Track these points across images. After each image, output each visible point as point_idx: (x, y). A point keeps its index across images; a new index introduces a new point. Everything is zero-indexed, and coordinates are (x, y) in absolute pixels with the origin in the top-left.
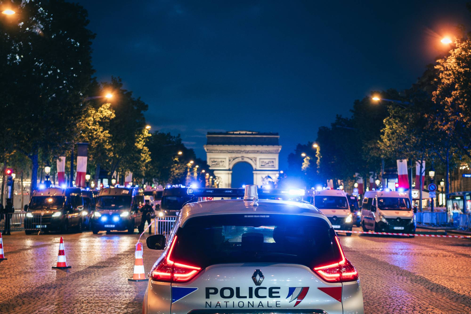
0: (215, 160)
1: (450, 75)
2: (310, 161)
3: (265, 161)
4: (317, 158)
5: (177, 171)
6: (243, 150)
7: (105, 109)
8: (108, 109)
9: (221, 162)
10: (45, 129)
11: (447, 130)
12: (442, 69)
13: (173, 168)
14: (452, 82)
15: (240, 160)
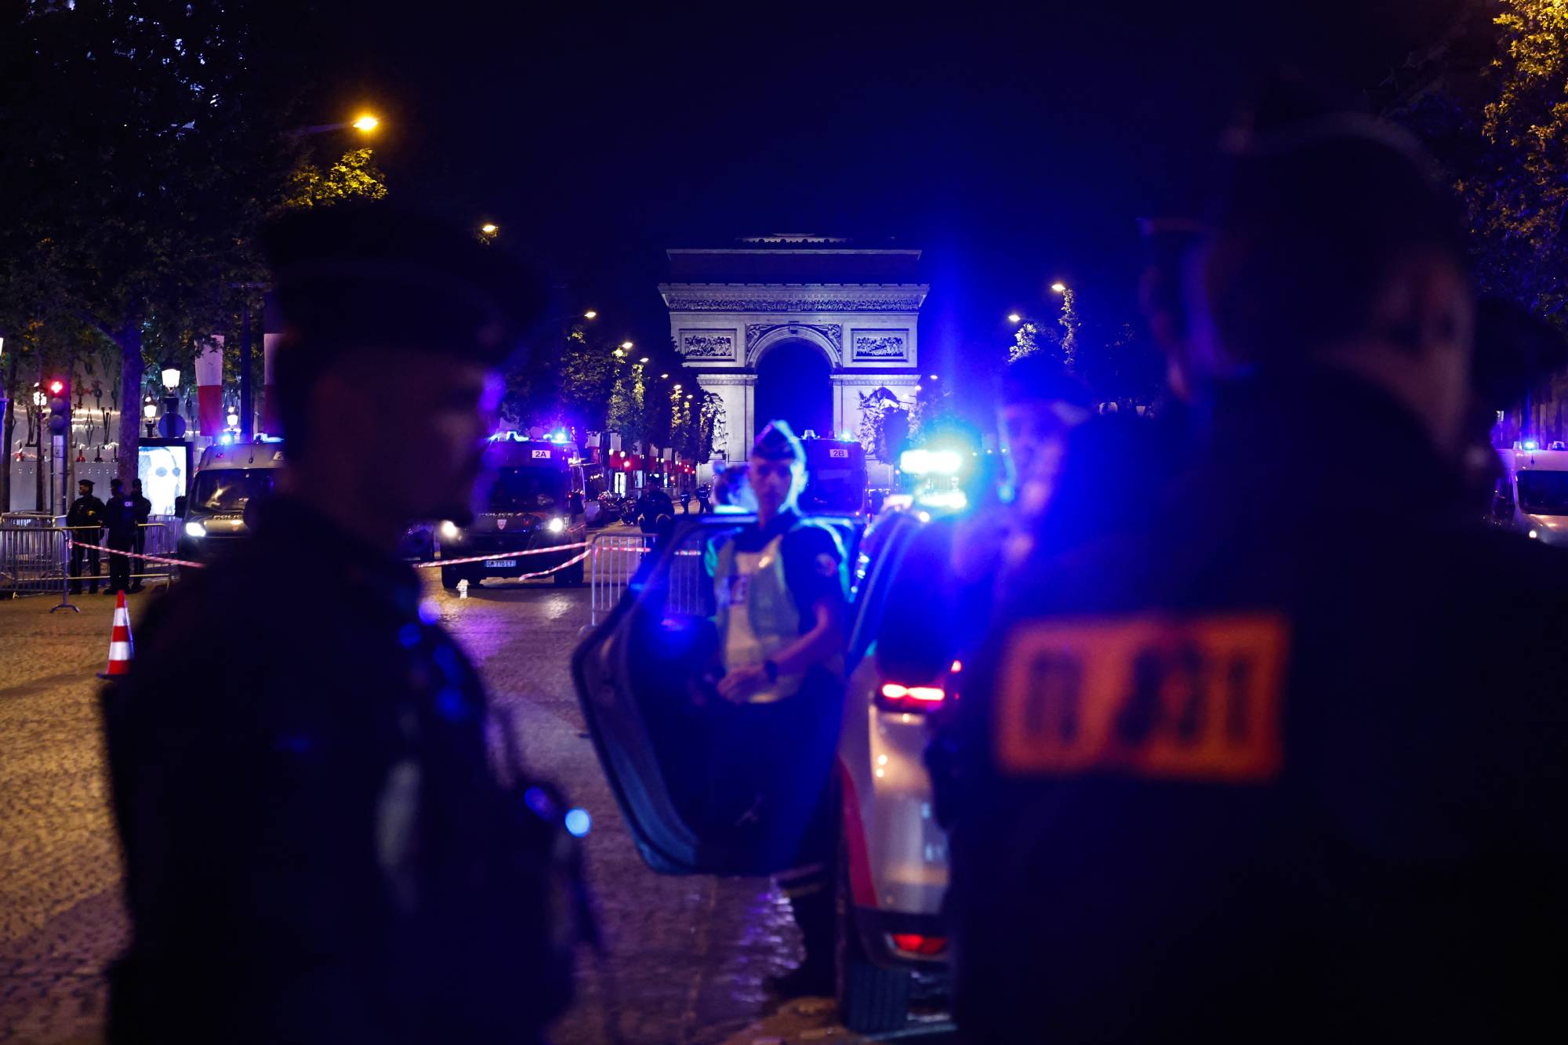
0: (700, 336)
1: (1547, 45)
2: (1038, 339)
3: (872, 337)
4: (1063, 330)
5: (581, 376)
6: (794, 300)
7: (353, 169)
8: (361, 168)
9: (720, 341)
10: (166, 241)
11: (1533, 235)
12: (1519, 26)
13: (566, 365)
14: (1554, 72)
15: (786, 334)
